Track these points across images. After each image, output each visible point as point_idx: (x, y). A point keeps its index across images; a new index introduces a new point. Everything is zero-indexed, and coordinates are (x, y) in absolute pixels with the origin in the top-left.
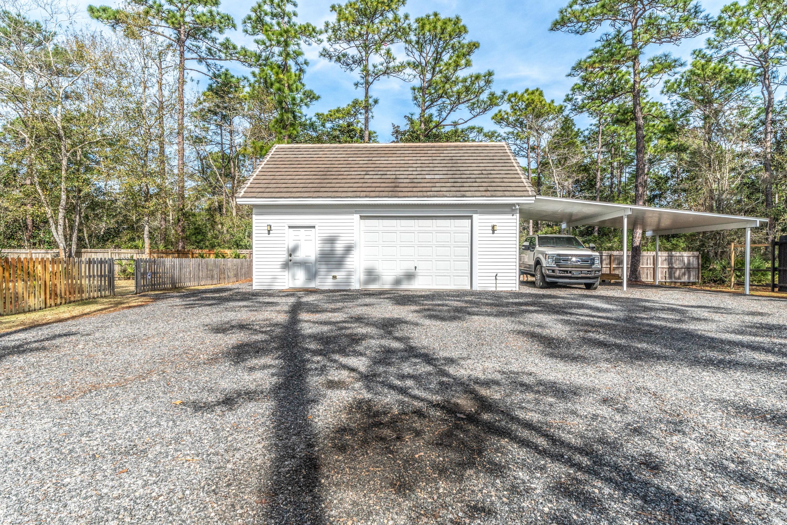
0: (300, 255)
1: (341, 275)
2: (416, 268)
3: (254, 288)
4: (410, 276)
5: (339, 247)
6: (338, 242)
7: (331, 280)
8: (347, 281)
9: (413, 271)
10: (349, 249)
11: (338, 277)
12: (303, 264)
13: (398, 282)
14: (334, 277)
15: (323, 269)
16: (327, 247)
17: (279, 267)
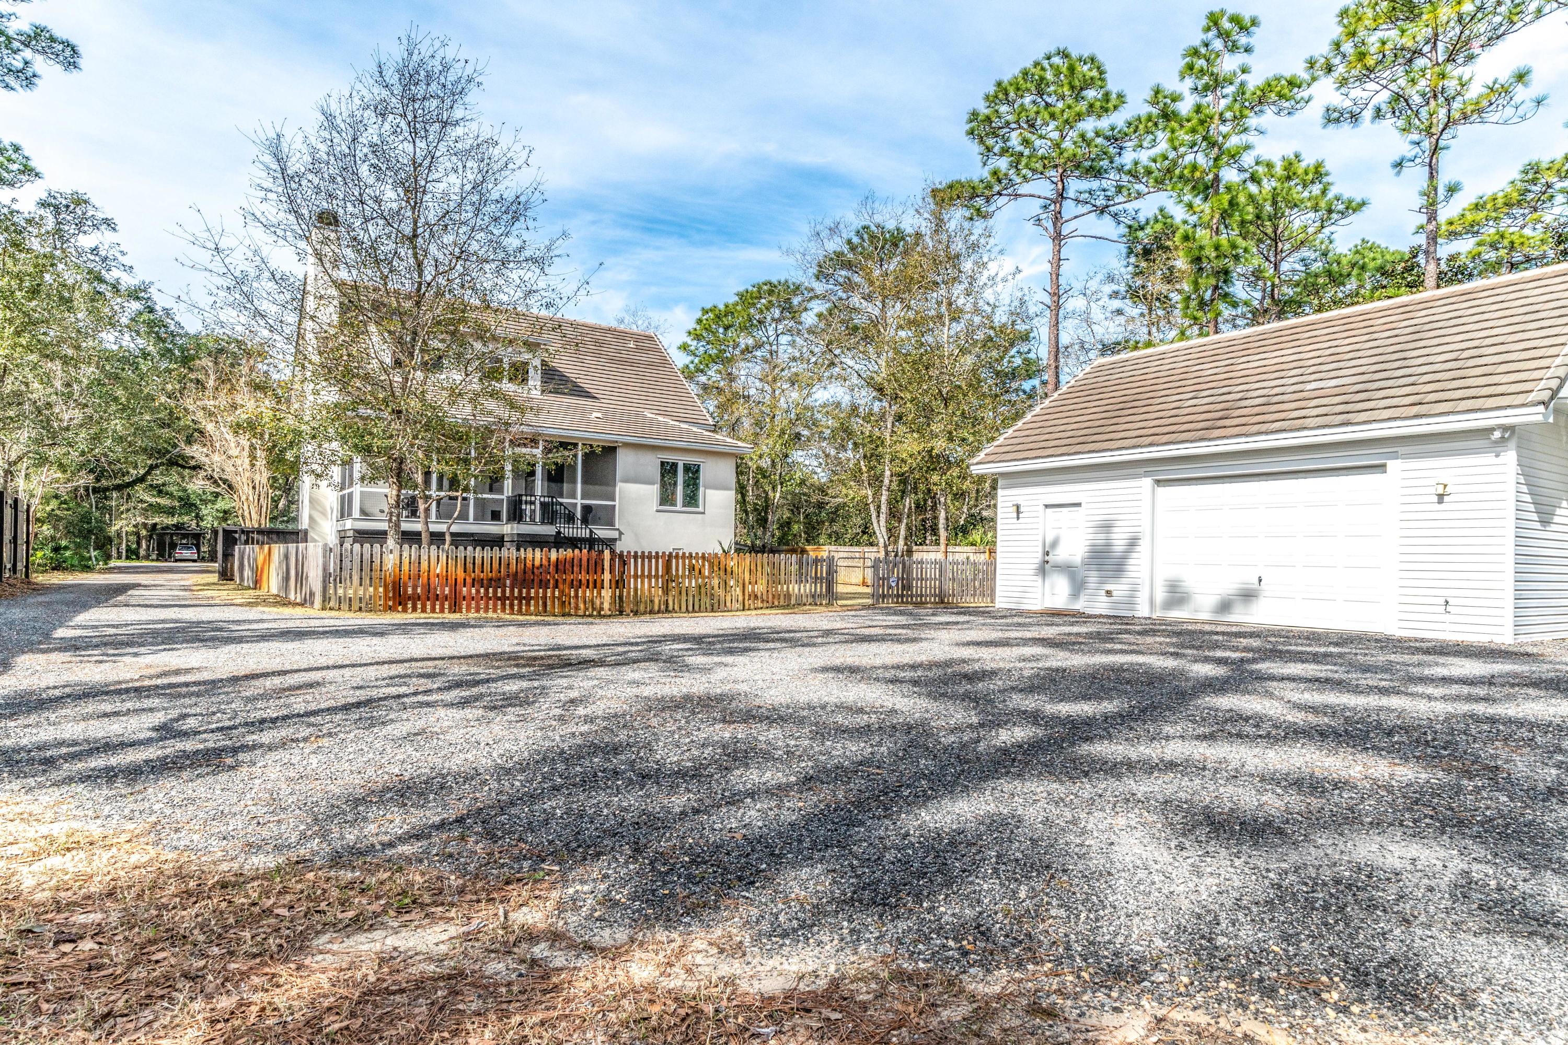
0: (1061, 555)
1: (1119, 588)
2: (1260, 581)
3: (998, 605)
4: (1248, 595)
5: (1119, 540)
6: (1115, 530)
7: (1105, 599)
8: (1130, 601)
9: (1256, 586)
10: (1133, 542)
11: (1114, 593)
12: (1067, 569)
13: (1225, 606)
14: (1109, 593)
15: (1093, 578)
16: (1100, 538)
17: (1032, 572)
